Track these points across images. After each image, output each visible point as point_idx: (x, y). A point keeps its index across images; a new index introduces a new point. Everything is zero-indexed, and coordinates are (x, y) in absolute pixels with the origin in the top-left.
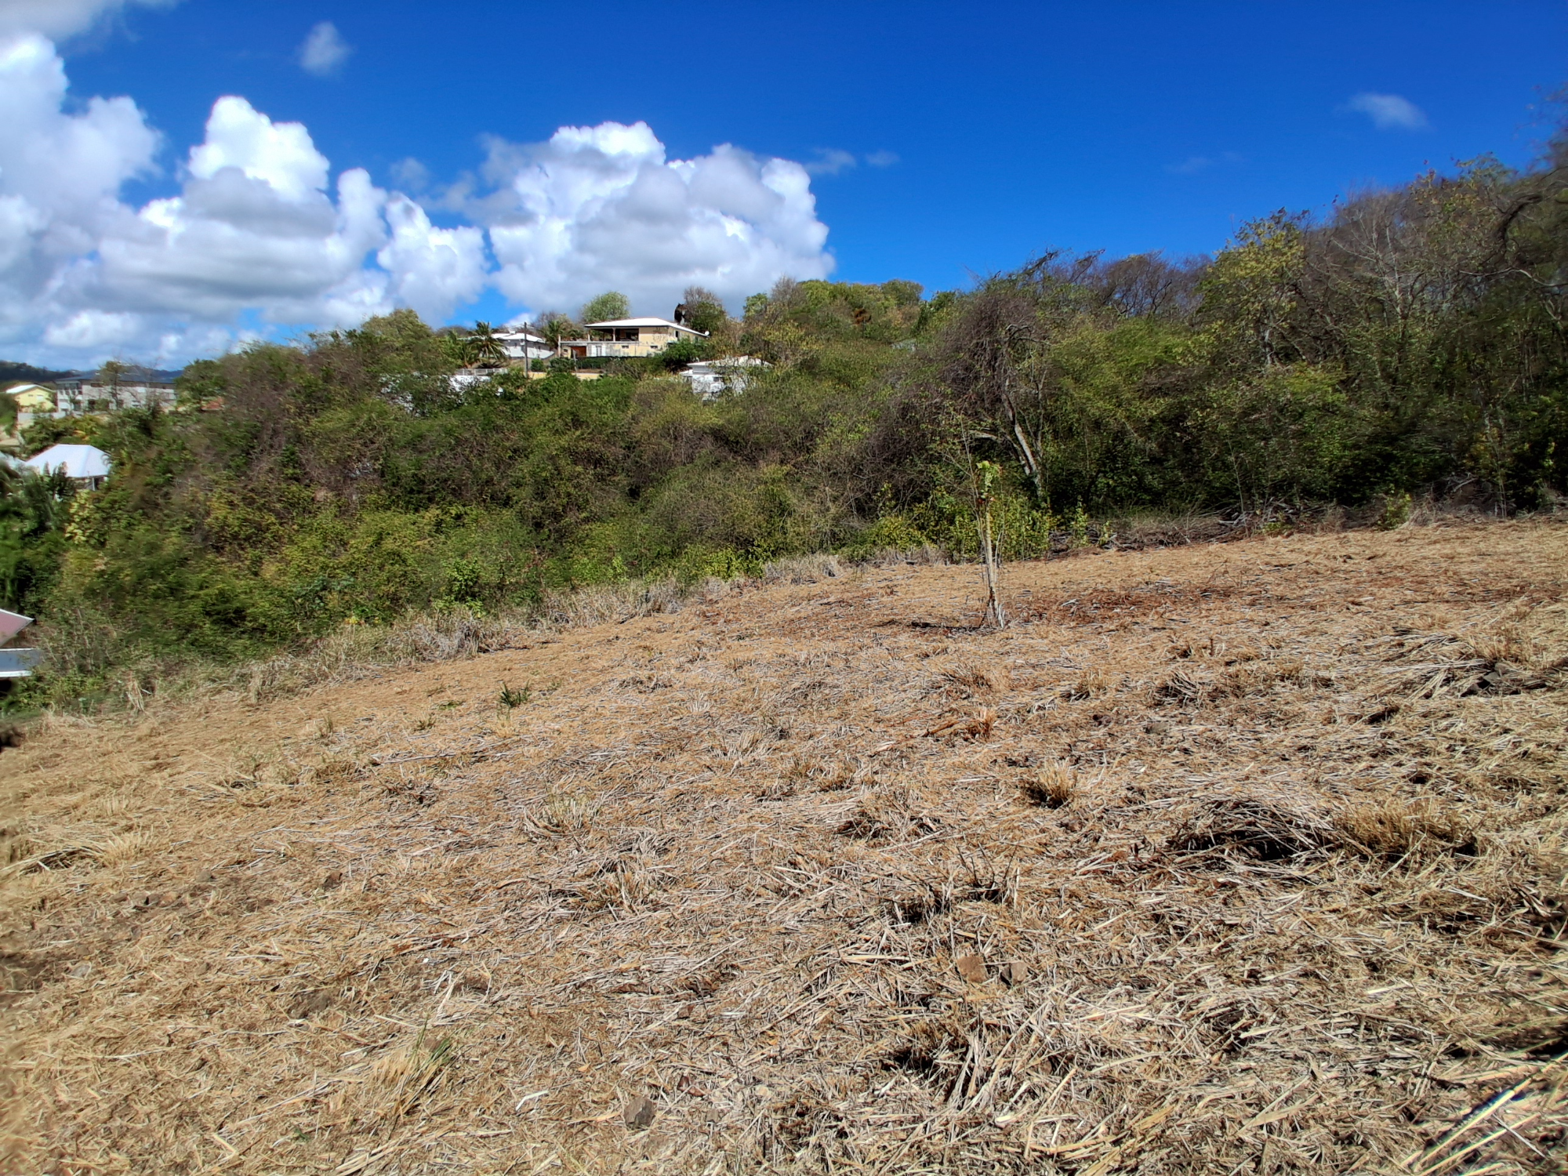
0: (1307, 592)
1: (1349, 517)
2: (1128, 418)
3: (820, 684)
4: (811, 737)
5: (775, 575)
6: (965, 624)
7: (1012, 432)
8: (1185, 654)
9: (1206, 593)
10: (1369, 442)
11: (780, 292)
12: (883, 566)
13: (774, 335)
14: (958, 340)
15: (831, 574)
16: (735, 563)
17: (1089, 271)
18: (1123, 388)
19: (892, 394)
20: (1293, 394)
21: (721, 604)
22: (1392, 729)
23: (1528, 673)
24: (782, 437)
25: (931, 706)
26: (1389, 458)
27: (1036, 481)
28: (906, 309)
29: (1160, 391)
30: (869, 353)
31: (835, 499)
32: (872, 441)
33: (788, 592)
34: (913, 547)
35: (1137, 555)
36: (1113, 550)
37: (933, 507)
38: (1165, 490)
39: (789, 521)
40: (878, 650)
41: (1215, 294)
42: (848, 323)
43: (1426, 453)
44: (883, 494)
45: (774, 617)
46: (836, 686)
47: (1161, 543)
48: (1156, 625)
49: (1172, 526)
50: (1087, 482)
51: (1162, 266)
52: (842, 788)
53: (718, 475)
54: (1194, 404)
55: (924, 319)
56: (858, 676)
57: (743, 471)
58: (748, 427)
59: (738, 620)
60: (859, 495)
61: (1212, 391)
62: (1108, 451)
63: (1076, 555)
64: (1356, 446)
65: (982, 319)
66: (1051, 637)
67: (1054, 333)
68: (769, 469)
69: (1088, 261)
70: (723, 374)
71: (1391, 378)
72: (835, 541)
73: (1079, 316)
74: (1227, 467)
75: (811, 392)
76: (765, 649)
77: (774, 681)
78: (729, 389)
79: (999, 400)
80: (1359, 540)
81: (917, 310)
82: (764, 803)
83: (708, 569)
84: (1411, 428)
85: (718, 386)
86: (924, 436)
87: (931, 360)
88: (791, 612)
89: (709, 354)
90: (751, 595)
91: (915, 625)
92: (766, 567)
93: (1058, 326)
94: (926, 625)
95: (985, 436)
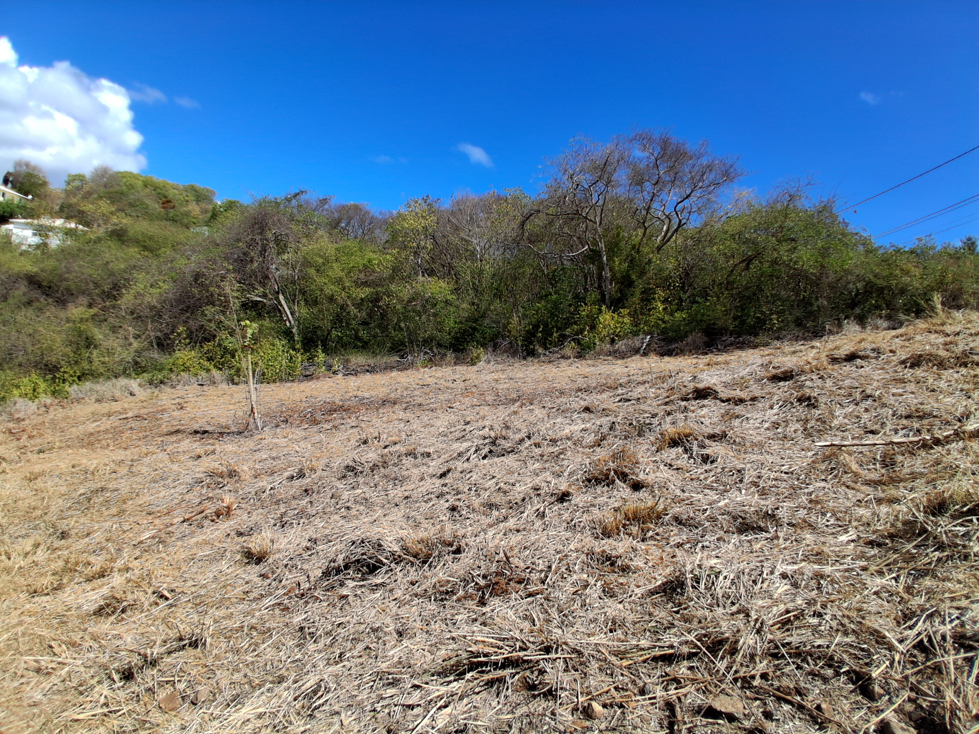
0: (432, 401)
1: (457, 358)
2: (348, 297)
3: (103, 489)
4: (88, 534)
5: (81, 396)
6: (233, 429)
7: (277, 299)
8: (365, 442)
9: (384, 402)
10: (466, 321)
11: (97, 175)
12: (178, 387)
13: (88, 207)
14: (239, 234)
15: (132, 394)
16: (42, 385)
17: (326, 207)
18: (345, 279)
19: (188, 264)
20: (432, 294)
21: (27, 422)
22: (447, 481)
23: (509, 445)
24: (91, 286)
25: (193, 498)
26: (474, 329)
27: (294, 331)
28: (203, 205)
29: (365, 284)
30: (171, 232)
31: (137, 337)
32: (170, 295)
33: (92, 409)
34: (203, 374)
35: (353, 378)
36: (340, 376)
37: (220, 345)
38: (370, 340)
39: (95, 352)
40: (161, 455)
41: (395, 234)
42: (155, 207)
43: (490, 328)
44: (179, 335)
45: (76, 432)
46: (116, 490)
47: (368, 371)
48: (354, 424)
49: (371, 362)
50: (325, 334)
51: (368, 213)
52: (104, 576)
53: (30, 312)
54: (384, 294)
55: (214, 216)
56: (138, 479)
57: (52, 311)
58: (60, 276)
59: (41, 435)
60: (159, 334)
61: (393, 287)
62: (338, 316)
63: (318, 378)
64: (461, 323)
65: (255, 224)
66: (290, 437)
67: (304, 240)
68: (77, 310)
69: (324, 201)
70: (41, 231)
71: (475, 289)
72: (137, 368)
73: (320, 232)
74: (401, 329)
75: (119, 254)
76: (61, 461)
77: (63, 489)
78: (45, 245)
79: (267, 277)
80: (462, 370)
81: (210, 207)
82: (36, 599)
83: (16, 392)
84: (483, 316)
85: (35, 240)
86: (212, 295)
87: (218, 245)
88: (91, 427)
89: (29, 213)
90: (56, 413)
91: (196, 432)
92: (73, 390)
93: (307, 236)
94: (205, 432)
95: (259, 299)
